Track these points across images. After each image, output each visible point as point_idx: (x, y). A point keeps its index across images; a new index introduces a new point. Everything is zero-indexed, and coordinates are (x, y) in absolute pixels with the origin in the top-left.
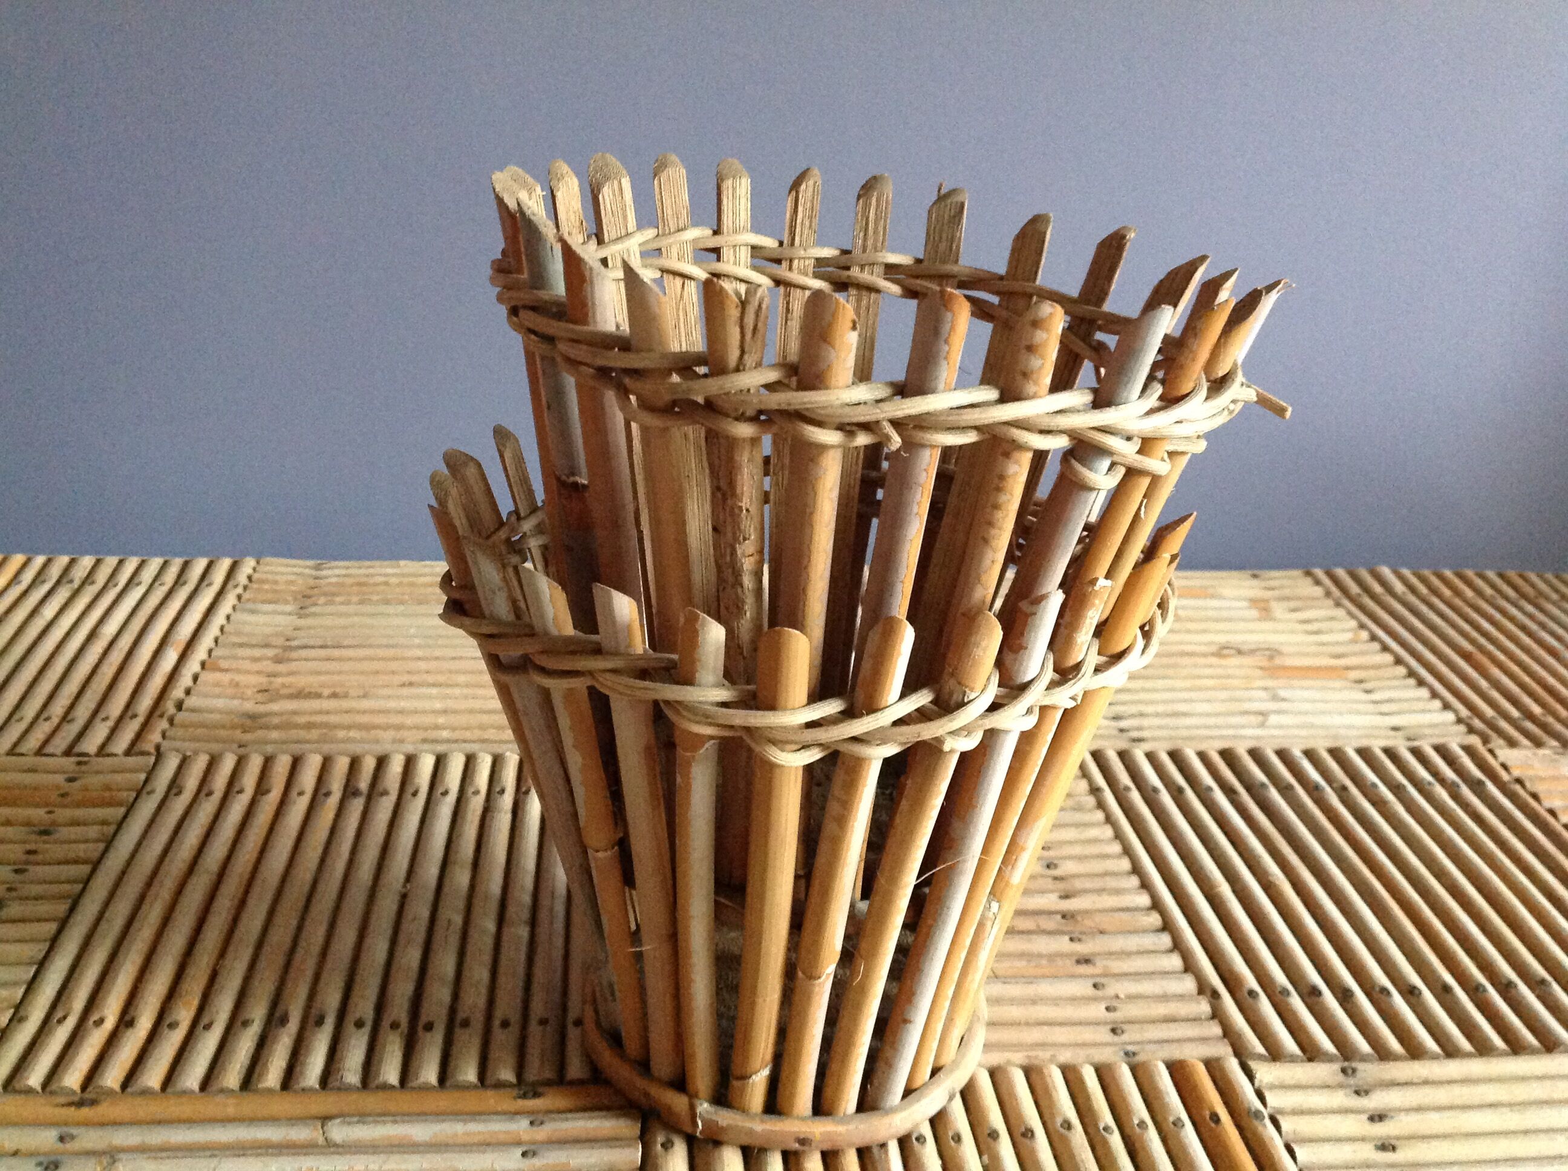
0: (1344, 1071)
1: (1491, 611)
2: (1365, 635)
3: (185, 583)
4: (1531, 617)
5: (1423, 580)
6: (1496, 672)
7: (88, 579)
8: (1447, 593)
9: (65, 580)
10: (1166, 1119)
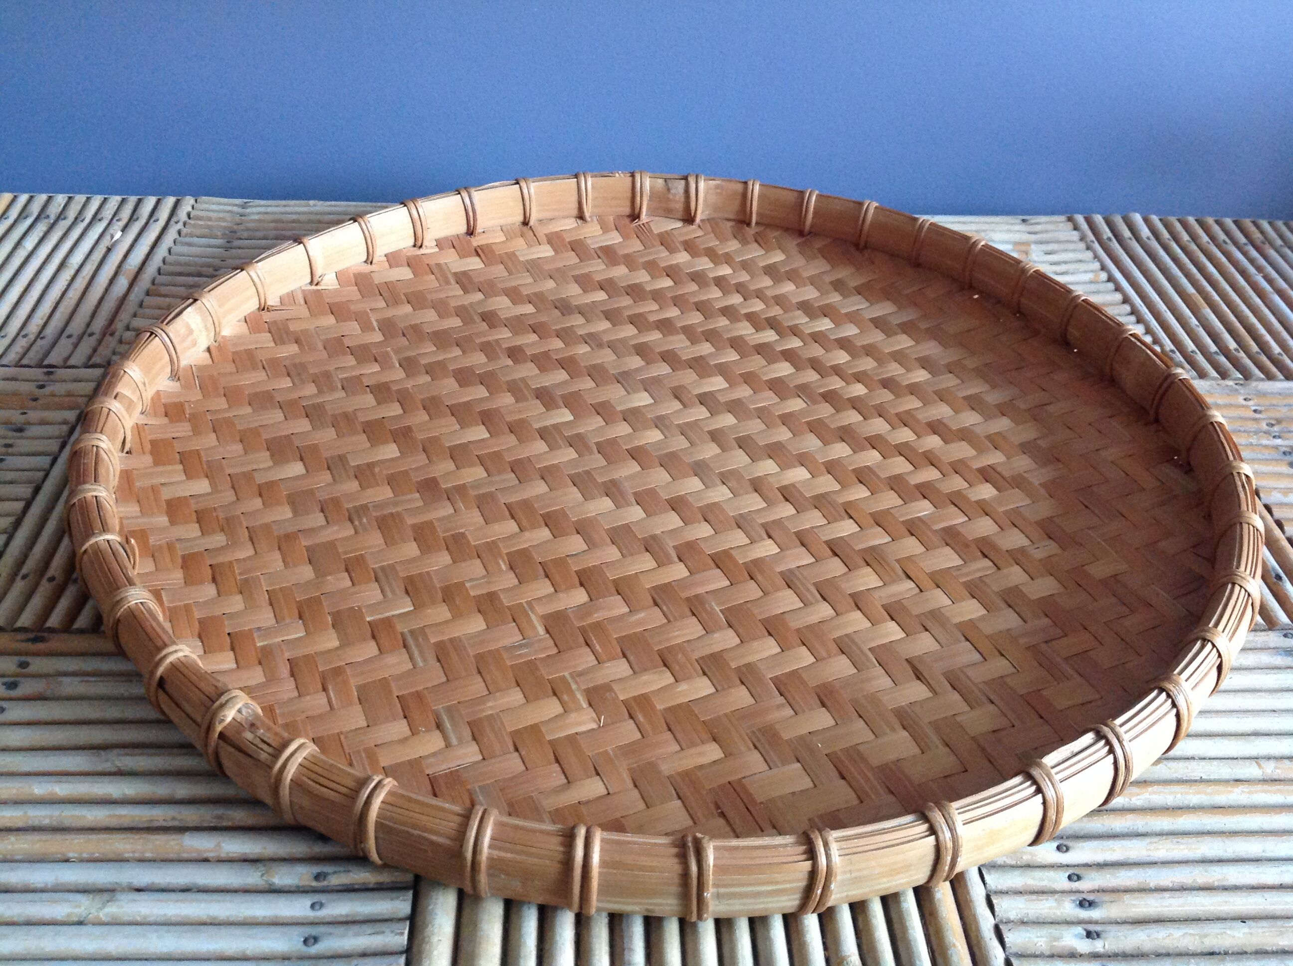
1: (1219, 255)
2: (1104, 276)
3: (137, 219)
4: (1252, 261)
5: (1167, 226)
6: (1208, 312)
7: (61, 216)
8: (1185, 237)
9: (43, 216)
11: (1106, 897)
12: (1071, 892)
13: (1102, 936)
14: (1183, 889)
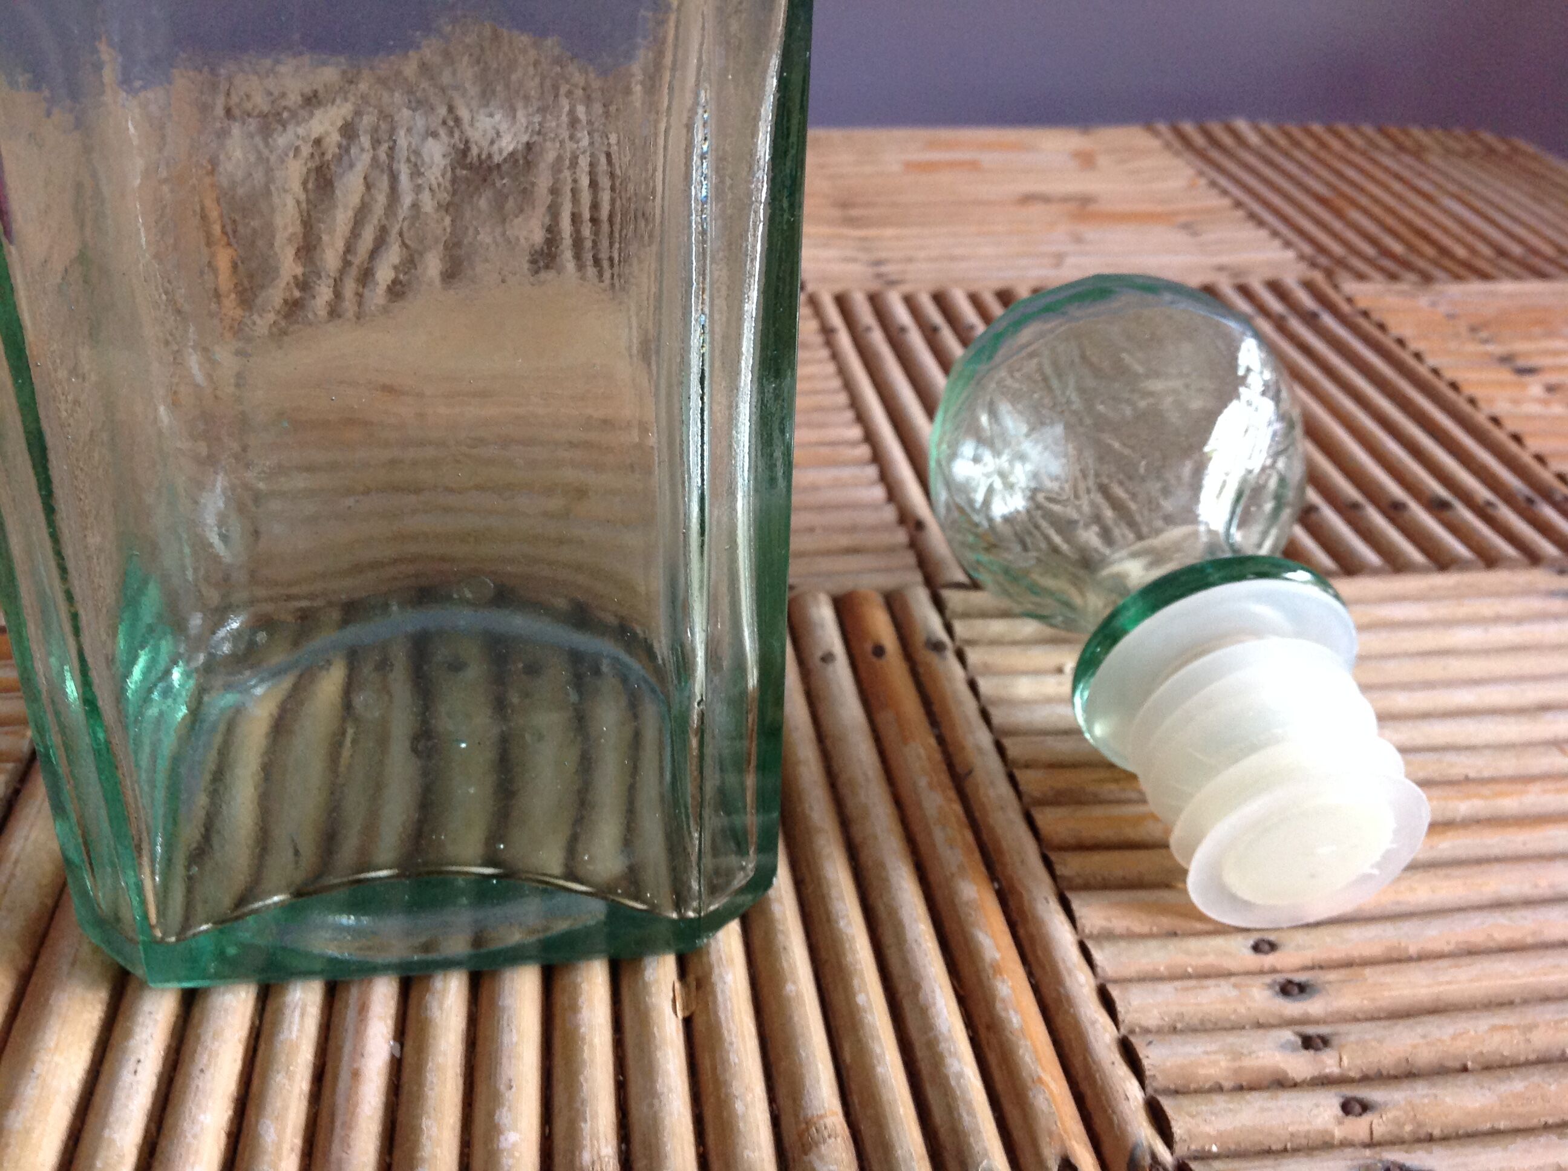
1: (1362, 162)
2: (1202, 182)
5: (1285, 134)
6: (1355, 215)
10: (812, 655)
11: (1332, 976)
12: (1262, 972)
13: (1335, 1041)
14: (1471, 952)
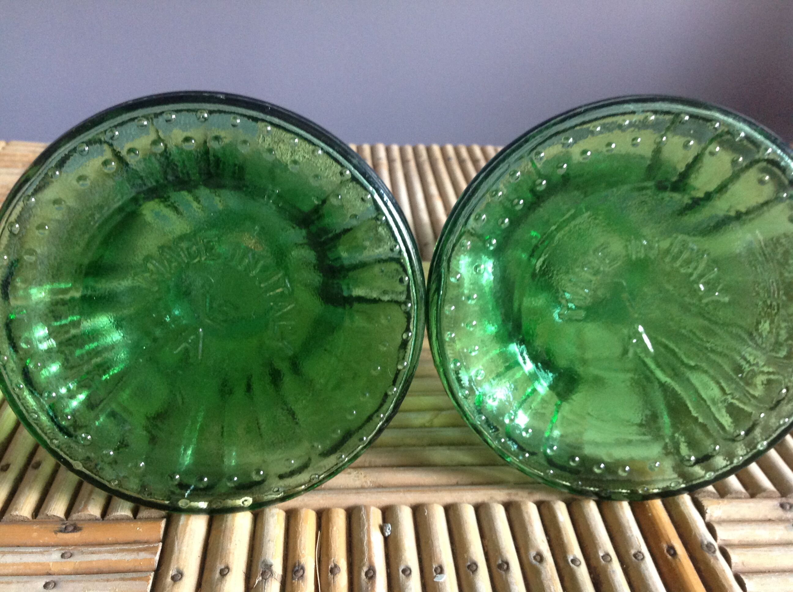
0: (782, 506)
10: (627, 552)
